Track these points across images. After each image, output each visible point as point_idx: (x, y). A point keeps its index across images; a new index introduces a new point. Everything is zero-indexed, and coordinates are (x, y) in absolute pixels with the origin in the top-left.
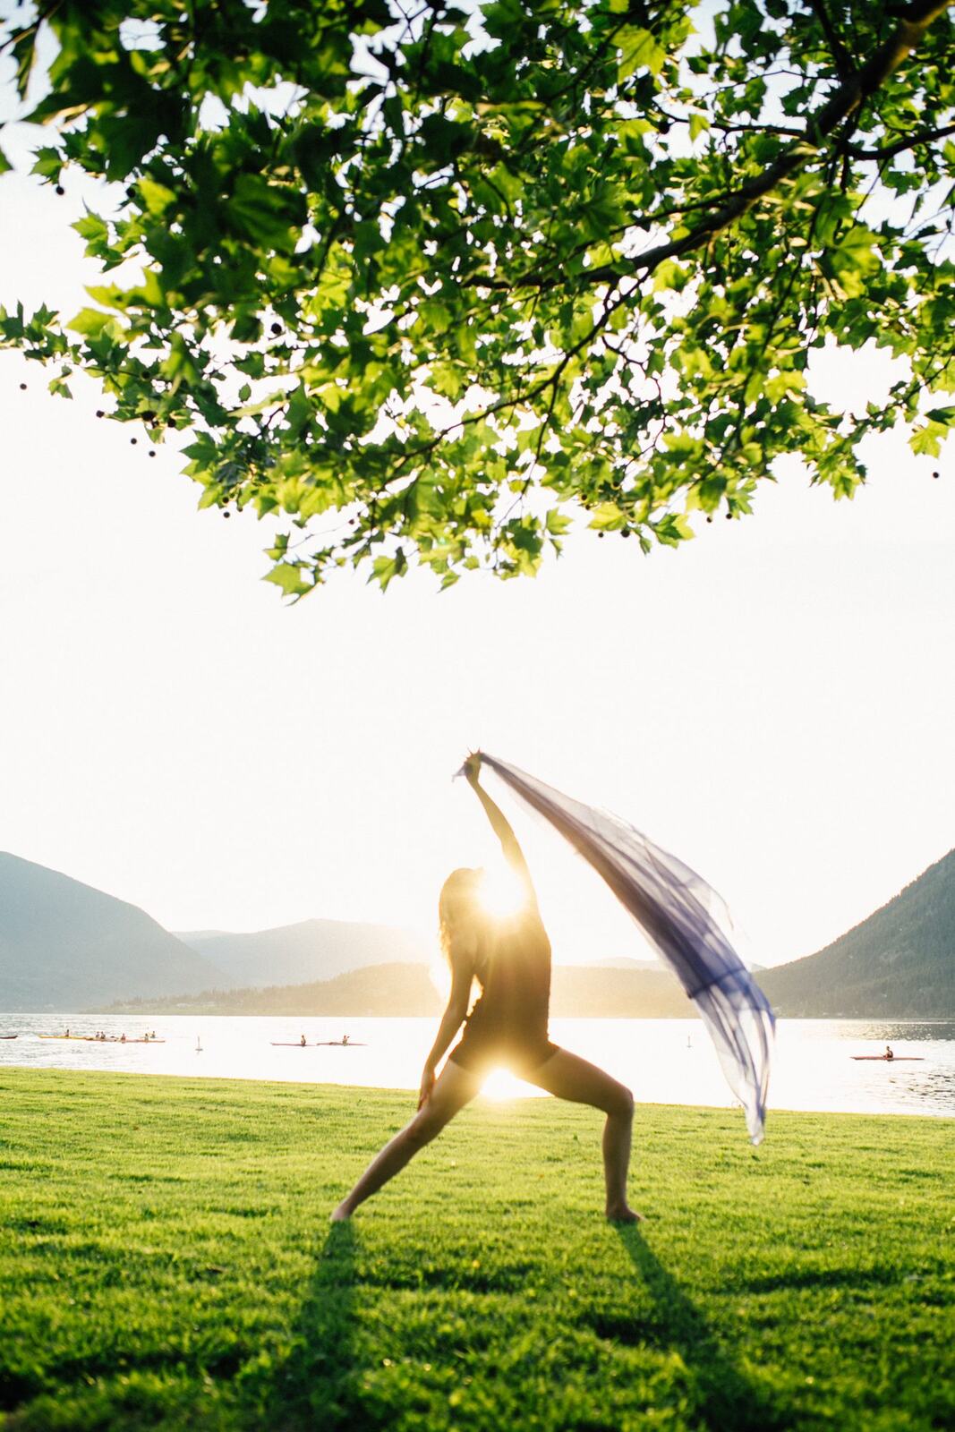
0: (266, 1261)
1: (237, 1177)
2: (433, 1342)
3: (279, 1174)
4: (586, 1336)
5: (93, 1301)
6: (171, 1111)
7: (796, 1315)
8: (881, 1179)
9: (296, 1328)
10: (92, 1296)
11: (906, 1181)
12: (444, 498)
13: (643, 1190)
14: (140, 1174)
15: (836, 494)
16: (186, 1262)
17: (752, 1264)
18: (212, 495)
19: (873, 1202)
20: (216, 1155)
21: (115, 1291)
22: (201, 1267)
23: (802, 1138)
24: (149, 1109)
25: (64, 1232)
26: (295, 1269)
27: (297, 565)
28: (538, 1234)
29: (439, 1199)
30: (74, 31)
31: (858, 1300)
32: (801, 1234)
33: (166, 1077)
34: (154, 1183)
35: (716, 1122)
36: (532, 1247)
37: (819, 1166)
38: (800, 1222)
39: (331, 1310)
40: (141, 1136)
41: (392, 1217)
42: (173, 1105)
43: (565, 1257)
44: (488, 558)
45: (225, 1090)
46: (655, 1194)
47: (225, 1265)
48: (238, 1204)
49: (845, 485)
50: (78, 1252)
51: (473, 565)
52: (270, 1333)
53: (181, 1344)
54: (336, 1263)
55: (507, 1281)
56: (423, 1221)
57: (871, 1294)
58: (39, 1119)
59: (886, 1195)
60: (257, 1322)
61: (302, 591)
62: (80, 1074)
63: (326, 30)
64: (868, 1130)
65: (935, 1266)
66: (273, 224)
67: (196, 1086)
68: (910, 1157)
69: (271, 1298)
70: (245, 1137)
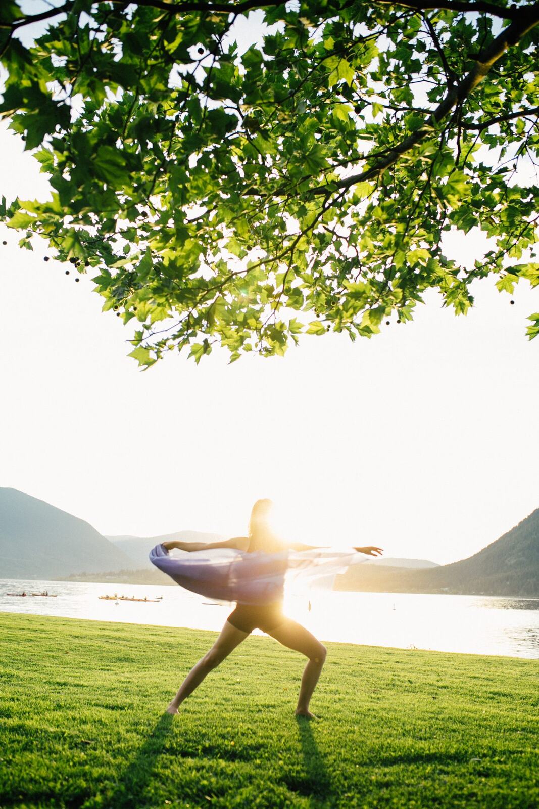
0: (115, 738)
1: (115, 685)
2: (195, 791)
3: (140, 684)
4: (282, 789)
5: (14, 760)
6: (90, 643)
7: (403, 781)
8: (478, 697)
9: (122, 780)
10: (14, 757)
11: (492, 698)
12: (231, 312)
13: (340, 700)
14: (62, 681)
15: (456, 312)
16: (71, 737)
17: (387, 747)
18: (110, 304)
19: (468, 711)
20: (108, 670)
21: (27, 753)
22: (79, 741)
23: (440, 669)
24: (77, 641)
25: (8, 717)
26: (131, 743)
27: (148, 348)
28: (273, 726)
29: (224, 702)
30: (15, 66)
31: (442, 772)
32: (421, 730)
33: (91, 621)
34: (68, 687)
35: (394, 658)
36: (267, 734)
37: (445, 687)
38: (423, 722)
39: (143, 769)
40: (68, 658)
41: (194, 713)
42: (91, 639)
43: (283, 741)
44: (256, 346)
45: (122, 630)
46: (345, 703)
47: (92, 740)
48: (110, 701)
49: (461, 307)
50: (13, 730)
51: (249, 349)
52: (106, 782)
53: (54, 787)
54: (155, 740)
55: (248, 754)
56: (210, 716)
57: (450, 768)
58: (14, 646)
59: (478, 707)
60: (100, 775)
61: (150, 363)
62: (43, 618)
63: (152, 66)
64: (479, 666)
65: (490, 753)
66: (118, 173)
67: (107, 627)
68: (498, 684)
69: (112, 761)
70: (127, 660)
